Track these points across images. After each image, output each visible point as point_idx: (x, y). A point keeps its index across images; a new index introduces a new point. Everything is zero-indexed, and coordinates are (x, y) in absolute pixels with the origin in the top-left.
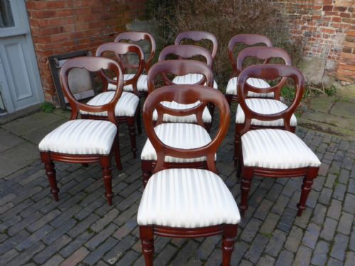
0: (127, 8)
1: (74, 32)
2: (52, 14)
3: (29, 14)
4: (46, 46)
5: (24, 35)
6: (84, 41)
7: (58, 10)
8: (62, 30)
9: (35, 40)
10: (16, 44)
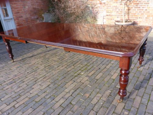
0: (42, 10)
1: (25, 17)
2: (18, 13)
3: (12, 13)
4: (18, 21)
5: (12, 19)
6: (29, 20)
7: (20, 12)
8: (22, 17)
9: (15, 20)
10: (9, 21)
